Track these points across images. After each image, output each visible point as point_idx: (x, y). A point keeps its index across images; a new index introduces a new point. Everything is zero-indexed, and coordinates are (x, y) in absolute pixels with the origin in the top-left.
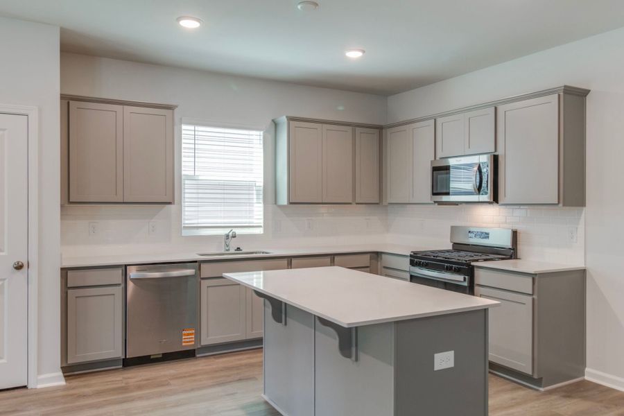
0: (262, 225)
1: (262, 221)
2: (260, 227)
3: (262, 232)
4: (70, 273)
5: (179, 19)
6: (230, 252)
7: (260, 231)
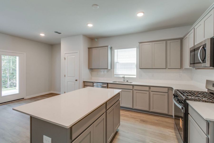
0: (136, 75)
1: (136, 74)
2: (135, 75)
3: (136, 77)
4: (85, 82)
5: (87, 24)
6: (125, 82)
7: (135, 77)
